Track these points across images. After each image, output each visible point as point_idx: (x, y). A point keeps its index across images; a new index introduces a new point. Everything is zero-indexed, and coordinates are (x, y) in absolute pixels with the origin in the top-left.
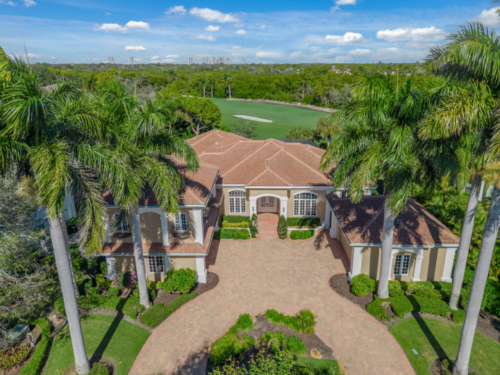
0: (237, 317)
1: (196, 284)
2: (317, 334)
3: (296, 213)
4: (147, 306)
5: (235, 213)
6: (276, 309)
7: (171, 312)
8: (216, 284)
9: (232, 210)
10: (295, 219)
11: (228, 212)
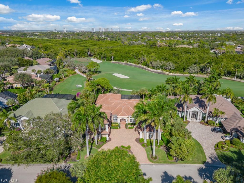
0: (115, 147)
1: (107, 140)
2: (131, 150)
3: (130, 122)
4: (97, 145)
5: (115, 122)
6: (123, 145)
7: (102, 146)
8: (111, 140)
9: (114, 121)
10: (130, 123)
11: (113, 122)
